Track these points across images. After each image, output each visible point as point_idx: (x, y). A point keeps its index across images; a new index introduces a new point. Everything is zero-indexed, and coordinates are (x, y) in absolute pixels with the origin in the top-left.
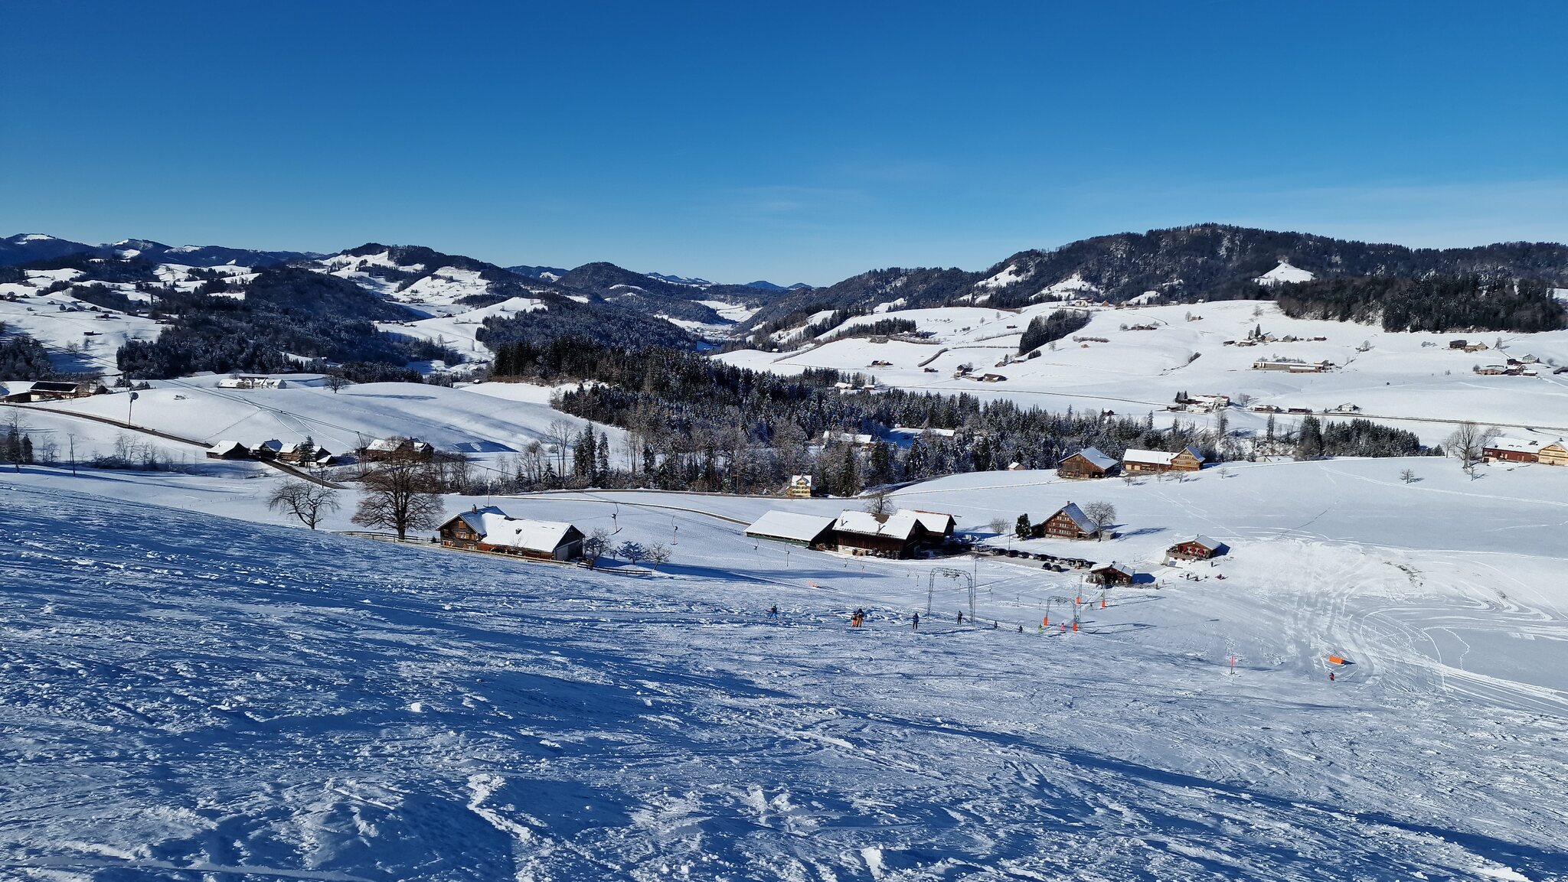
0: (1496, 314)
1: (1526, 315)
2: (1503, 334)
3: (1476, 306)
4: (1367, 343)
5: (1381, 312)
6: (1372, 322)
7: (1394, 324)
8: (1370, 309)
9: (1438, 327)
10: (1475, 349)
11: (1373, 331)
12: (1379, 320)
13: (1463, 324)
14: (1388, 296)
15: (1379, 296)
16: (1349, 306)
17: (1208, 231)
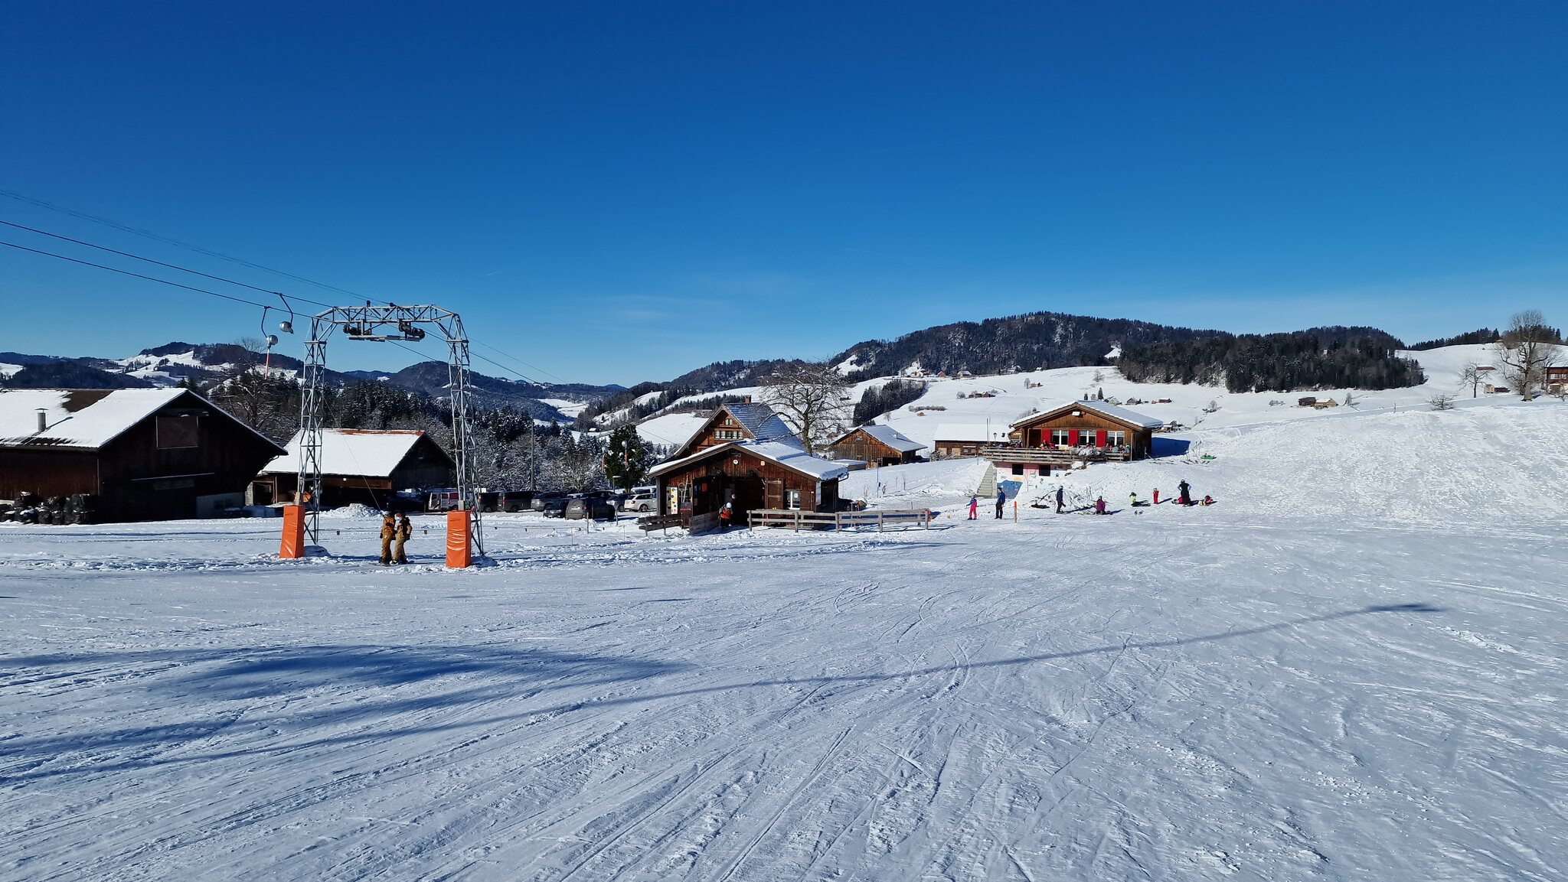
0: (1342, 371)
2: (1350, 390)
3: (1320, 364)
4: (1213, 404)
5: (1224, 373)
6: (1216, 383)
7: (1239, 385)
8: (1213, 370)
9: (1284, 386)
10: (1325, 406)
11: (1219, 392)
12: (1223, 381)
13: (1308, 382)
14: (1228, 355)
15: (1220, 357)
16: (1191, 369)
17: (1042, 319)
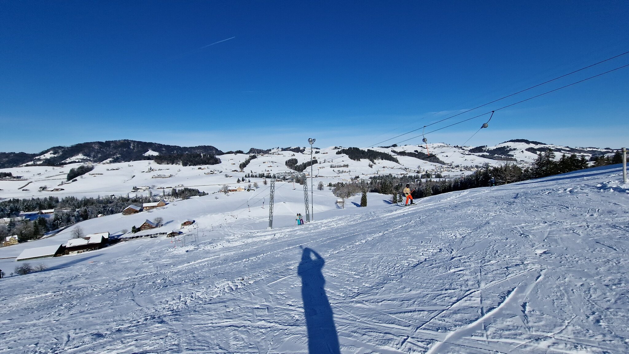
0: (206, 161)
1: (211, 161)
2: (208, 165)
3: (201, 160)
4: (179, 170)
5: (181, 162)
6: (180, 164)
7: (185, 164)
8: (178, 161)
9: (194, 165)
10: (203, 169)
11: (180, 166)
12: (181, 164)
13: (200, 164)
14: (182, 158)
15: (180, 158)
16: (173, 161)
17: (126, 142)
